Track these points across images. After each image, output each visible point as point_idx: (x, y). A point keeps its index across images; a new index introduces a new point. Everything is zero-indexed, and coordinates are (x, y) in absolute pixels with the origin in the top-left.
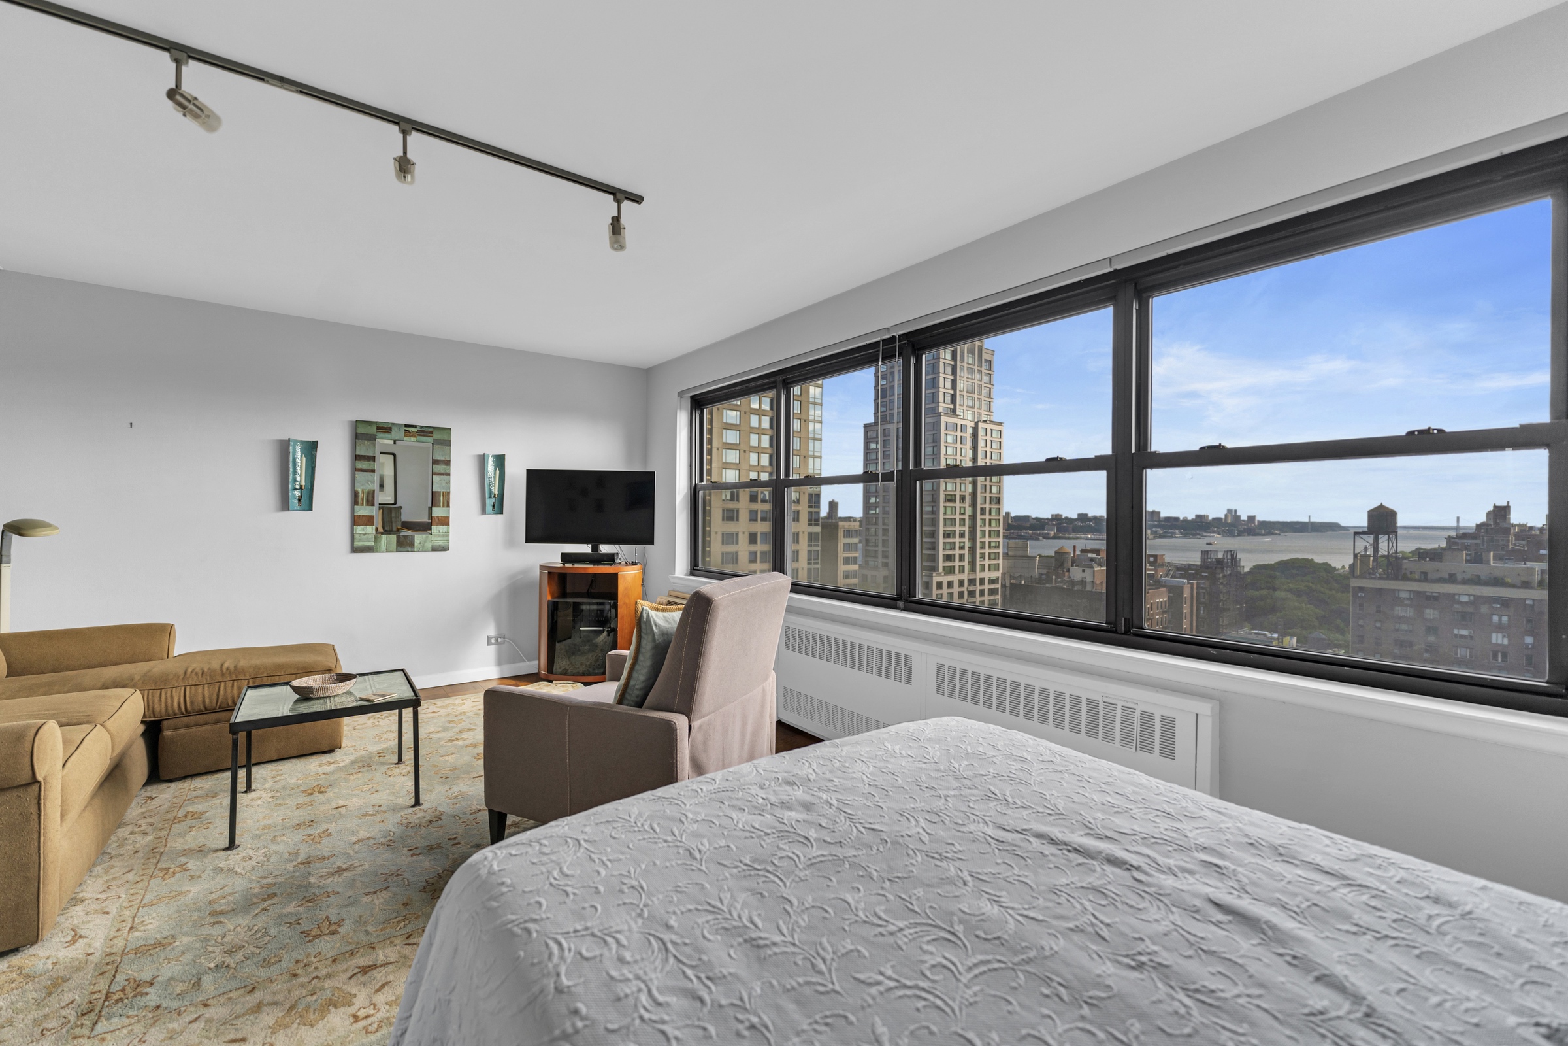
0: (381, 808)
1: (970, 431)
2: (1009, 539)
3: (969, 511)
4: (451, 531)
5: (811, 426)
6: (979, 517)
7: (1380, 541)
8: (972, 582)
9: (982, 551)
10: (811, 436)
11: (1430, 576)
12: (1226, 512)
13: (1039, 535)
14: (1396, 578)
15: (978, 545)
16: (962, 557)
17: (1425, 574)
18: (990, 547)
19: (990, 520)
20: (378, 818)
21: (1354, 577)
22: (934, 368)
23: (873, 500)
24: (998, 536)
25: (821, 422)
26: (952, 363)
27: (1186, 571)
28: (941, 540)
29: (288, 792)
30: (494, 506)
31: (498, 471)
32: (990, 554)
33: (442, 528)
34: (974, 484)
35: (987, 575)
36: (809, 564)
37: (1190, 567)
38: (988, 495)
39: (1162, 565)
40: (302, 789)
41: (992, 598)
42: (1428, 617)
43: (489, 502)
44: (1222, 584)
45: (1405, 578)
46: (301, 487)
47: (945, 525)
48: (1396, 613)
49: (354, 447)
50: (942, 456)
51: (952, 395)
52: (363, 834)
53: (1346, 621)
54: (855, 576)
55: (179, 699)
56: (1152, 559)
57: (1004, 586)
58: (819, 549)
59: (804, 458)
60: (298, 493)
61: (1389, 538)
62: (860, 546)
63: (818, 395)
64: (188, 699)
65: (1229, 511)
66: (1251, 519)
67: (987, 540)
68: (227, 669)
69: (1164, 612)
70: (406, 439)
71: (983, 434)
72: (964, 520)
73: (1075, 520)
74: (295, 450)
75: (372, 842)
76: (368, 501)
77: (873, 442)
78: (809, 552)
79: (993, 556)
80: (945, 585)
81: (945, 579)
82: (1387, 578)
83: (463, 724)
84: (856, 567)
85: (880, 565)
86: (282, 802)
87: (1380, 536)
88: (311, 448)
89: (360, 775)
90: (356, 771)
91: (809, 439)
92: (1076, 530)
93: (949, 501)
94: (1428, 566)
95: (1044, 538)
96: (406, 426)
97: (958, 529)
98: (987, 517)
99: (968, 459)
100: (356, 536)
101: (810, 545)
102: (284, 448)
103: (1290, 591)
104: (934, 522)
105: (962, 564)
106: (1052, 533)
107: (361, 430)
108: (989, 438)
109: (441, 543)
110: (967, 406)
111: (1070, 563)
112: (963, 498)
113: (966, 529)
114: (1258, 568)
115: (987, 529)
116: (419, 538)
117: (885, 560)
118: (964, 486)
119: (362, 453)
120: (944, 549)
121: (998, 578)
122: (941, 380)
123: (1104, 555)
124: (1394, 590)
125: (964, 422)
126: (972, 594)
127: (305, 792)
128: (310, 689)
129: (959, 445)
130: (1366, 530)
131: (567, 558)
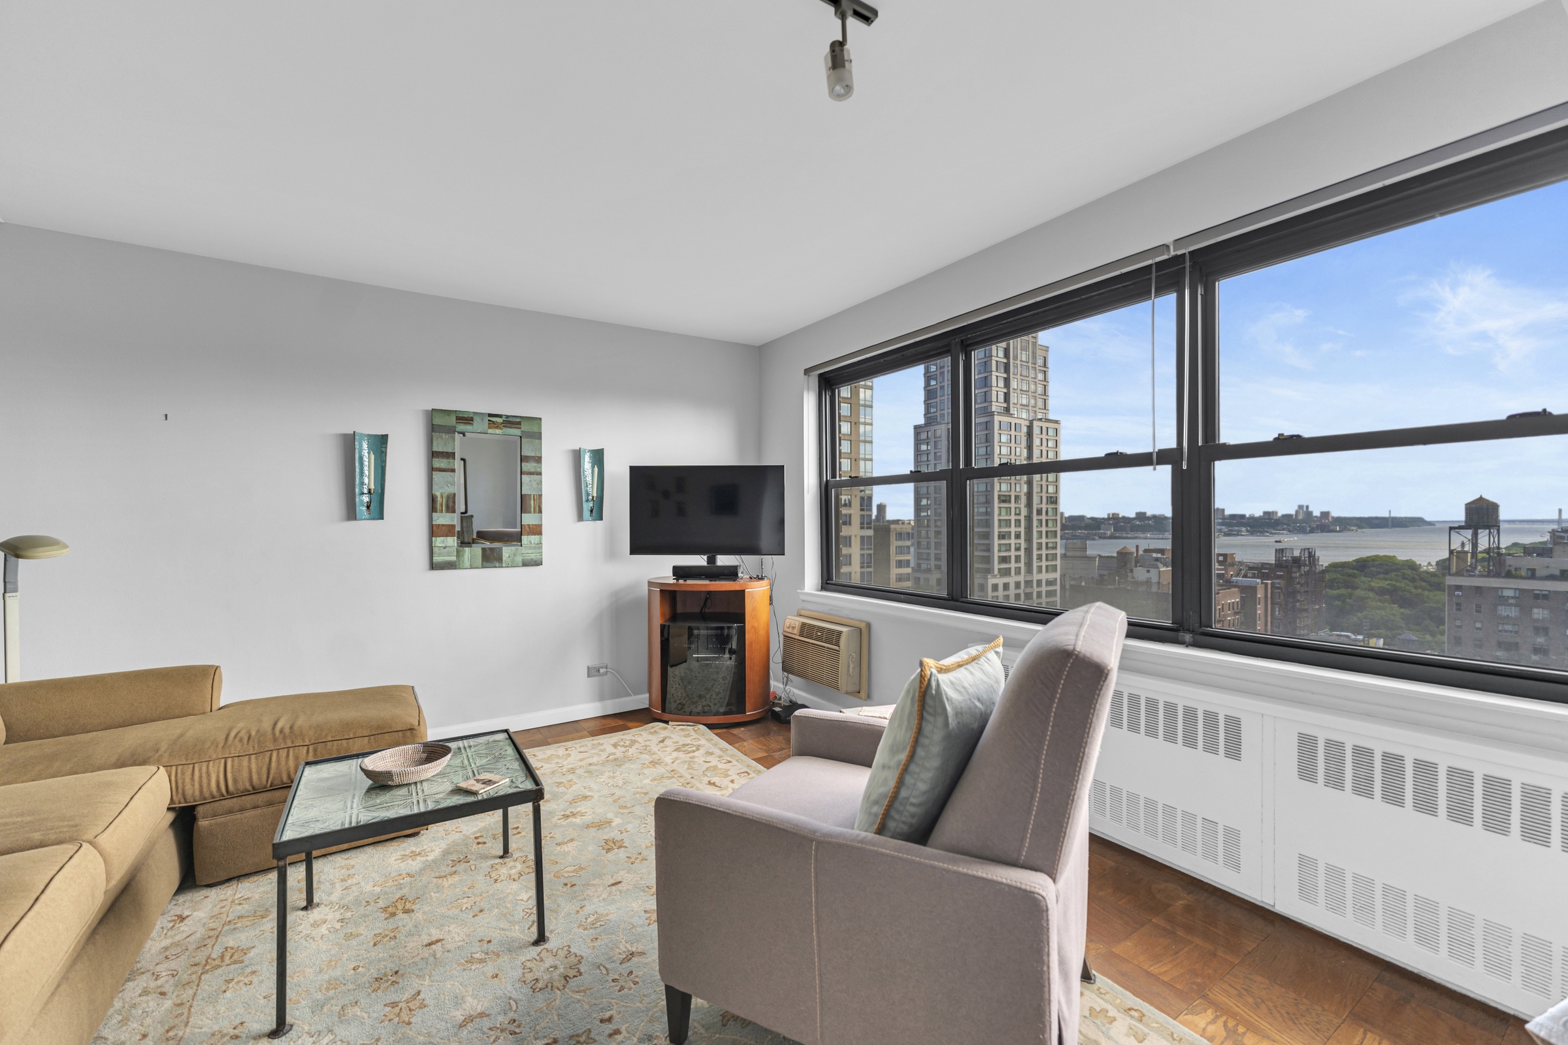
0: (491, 947)
1: (1025, 429)
2: (1067, 539)
3: (1024, 512)
4: (543, 542)
5: (862, 428)
6: (1035, 517)
7: (1479, 536)
8: (1028, 583)
9: (1039, 552)
10: (862, 438)
11: (1538, 574)
12: (1296, 508)
13: (1095, 535)
14: (1498, 575)
15: (1035, 546)
16: (1018, 559)
17: (1533, 571)
18: (1047, 548)
19: (1047, 520)
20: (490, 969)
21: (1450, 575)
22: (986, 365)
23: (924, 502)
24: (1056, 537)
25: (871, 424)
26: (1005, 361)
27: (1260, 570)
28: (996, 542)
29: (362, 910)
30: (591, 511)
31: (596, 469)
32: (1047, 555)
33: (534, 539)
34: (1030, 483)
35: (1044, 576)
36: (862, 567)
37: (1263, 565)
38: (1044, 495)
39: (1232, 565)
40: (381, 904)
41: (1050, 600)
42: (1535, 616)
43: (587, 506)
44: (1298, 583)
45: (1509, 575)
46: (369, 492)
47: (1000, 526)
48: (1499, 612)
49: (430, 442)
50: (996, 456)
51: (1005, 393)
52: (472, 1005)
53: (1441, 622)
54: (908, 579)
55: (218, 777)
56: (1221, 558)
57: (1063, 587)
58: (872, 552)
59: (855, 461)
60: (366, 499)
61: (1490, 532)
62: (912, 549)
63: (868, 397)
64: (229, 775)
65: (1301, 507)
66: (1325, 515)
67: (1044, 540)
68: (281, 731)
69: (1236, 613)
70: (490, 431)
71: (1039, 432)
72: (1019, 521)
73: (1134, 519)
74: (361, 446)
75: (486, 1023)
76: (447, 507)
77: (923, 444)
78: (862, 555)
79: (1050, 557)
80: (1001, 587)
81: (1000, 581)
82: (1488, 576)
83: (575, 787)
84: (909, 570)
85: (933, 568)
86: (354, 930)
87: (1480, 531)
88: (380, 443)
89: (456, 878)
90: (449, 870)
91: (860, 441)
92: (1135, 529)
93: (1004, 501)
94: (1535, 562)
95: (1100, 538)
96: (490, 415)
97: (1013, 529)
98: (1044, 517)
99: (1023, 458)
100: (435, 550)
101: (862, 549)
102: (349, 443)
103: (1371, 589)
104: (988, 523)
105: (1017, 565)
106: (1109, 533)
107: (438, 421)
108: (1044, 436)
109: (533, 556)
110: (1021, 405)
111: (1133, 563)
112: (1017, 498)
113: (1022, 530)
114: (1335, 566)
115: (1044, 529)
116: (507, 551)
117: (938, 563)
118: (1019, 486)
119: (440, 450)
120: (999, 551)
121: (1056, 579)
122: (994, 378)
123: (1169, 555)
124: (1496, 589)
125: (1018, 421)
126: (1028, 596)
127: (385, 909)
128: (388, 775)
129: (1013, 445)
130: (1463, 524)
131: (680, 572)
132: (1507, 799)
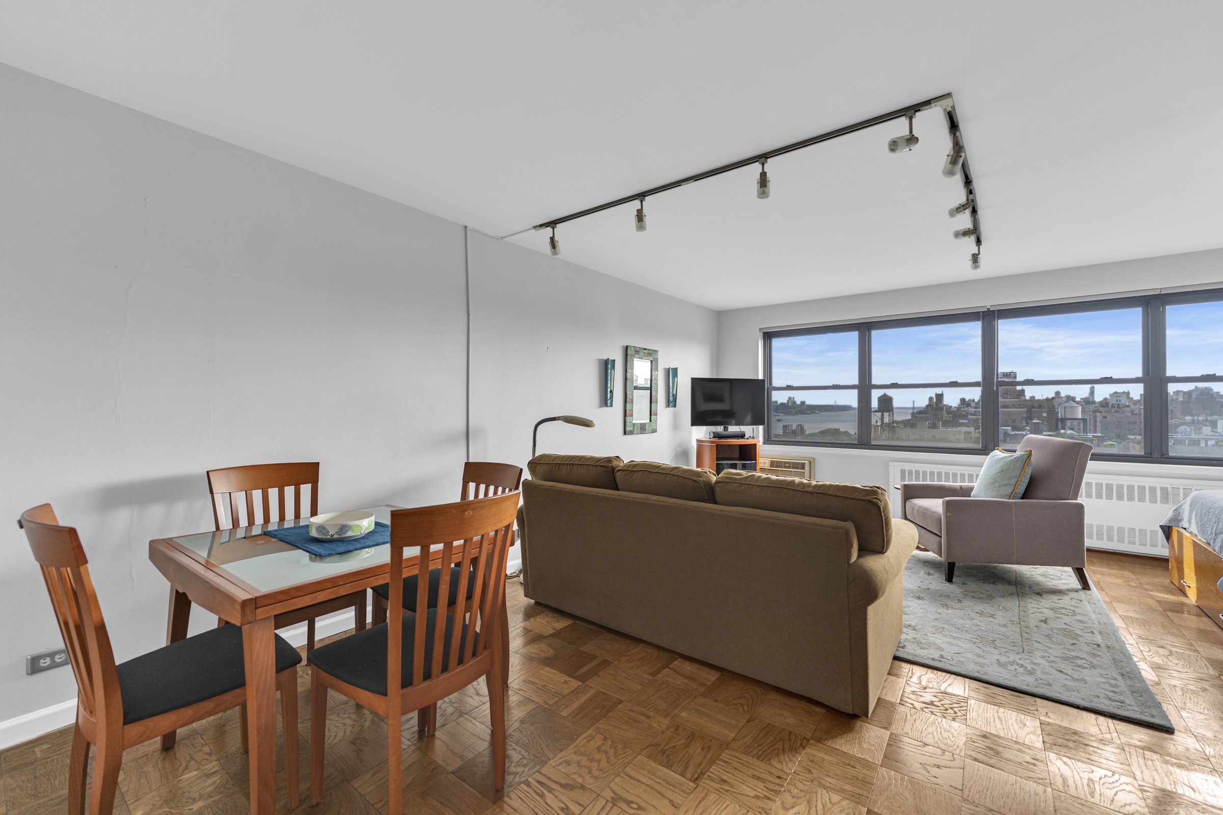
4: (658, 419)
7: (884, 416)
30: (672, 402)
31: (675, 379)
33: (655, 418)
43: (671, 399)
46: (611, 391)
49: (625, 363)
60: (610, 395)
61: (888, 413)
65: (790, 398)
66: (803, 403)
76: (631, 400)
87: (885, 413)
94: (907, 431)
100: (627, 424)
107: (629, 352)
109: (654, 427)
130: (877, 409)
131: (717, 436)
132: (1112, 489)
